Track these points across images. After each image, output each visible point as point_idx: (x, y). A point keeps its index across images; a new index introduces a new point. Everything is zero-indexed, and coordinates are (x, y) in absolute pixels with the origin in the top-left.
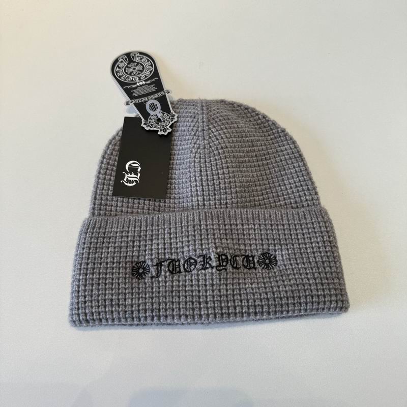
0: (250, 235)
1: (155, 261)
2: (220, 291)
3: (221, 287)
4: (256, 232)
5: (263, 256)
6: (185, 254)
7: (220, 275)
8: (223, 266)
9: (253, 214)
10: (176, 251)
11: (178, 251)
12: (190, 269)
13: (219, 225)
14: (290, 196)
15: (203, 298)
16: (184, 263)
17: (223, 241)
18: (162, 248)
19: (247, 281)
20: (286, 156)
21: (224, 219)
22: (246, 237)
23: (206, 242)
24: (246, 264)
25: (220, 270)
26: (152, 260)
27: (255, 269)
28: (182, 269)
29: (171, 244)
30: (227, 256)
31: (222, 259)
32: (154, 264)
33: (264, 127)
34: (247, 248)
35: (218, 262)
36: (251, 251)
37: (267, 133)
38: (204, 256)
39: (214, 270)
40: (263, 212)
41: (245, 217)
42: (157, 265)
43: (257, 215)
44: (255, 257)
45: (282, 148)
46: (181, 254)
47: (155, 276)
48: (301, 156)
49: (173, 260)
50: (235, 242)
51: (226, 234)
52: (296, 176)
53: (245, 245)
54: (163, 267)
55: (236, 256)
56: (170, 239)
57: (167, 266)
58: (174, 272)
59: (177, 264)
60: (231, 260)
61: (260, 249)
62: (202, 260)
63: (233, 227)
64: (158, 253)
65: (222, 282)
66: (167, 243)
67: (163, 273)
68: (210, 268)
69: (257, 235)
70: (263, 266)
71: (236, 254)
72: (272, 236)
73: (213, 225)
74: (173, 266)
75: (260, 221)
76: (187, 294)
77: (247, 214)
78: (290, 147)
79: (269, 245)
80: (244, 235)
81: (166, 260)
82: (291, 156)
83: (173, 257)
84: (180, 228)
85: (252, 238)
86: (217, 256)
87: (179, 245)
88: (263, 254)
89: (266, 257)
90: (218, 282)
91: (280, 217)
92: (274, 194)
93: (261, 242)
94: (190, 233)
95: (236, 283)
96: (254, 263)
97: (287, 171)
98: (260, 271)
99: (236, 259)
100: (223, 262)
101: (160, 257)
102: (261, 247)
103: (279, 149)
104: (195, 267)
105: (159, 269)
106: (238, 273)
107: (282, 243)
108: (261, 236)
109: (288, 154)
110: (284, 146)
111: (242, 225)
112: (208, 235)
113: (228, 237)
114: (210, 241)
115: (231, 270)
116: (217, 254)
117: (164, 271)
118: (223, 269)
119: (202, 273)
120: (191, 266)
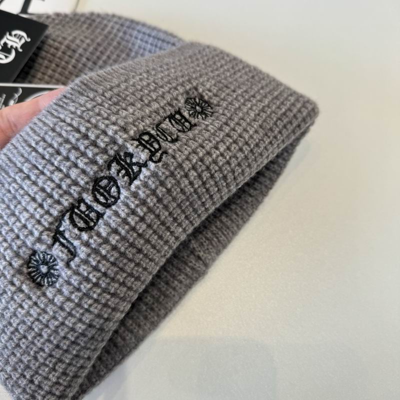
1: (44, 237)
5: (188, 105)
6: (82, 183)
8: (157, 151)
10: (61, 192)
11: (64, 187)
12: (113, 197)
18: (35, 209)
24: (180, 127)
25: (160, 160)
26: (39, 240)
27: (196, 125)
28: (99, 208)
29: (43, 190)
30: (148, 133)
31: (147, 142)
32: (50, 242)
34: (162, 104)
35: (146, 151)
36: (170, 104)
38: (116, 159)
39: (152, 165)
42: (55, 240)
44: (182, 111)
46: (73, 188)
47: (70, 256)
49: (72, 208)
50: (139, 106)
51: (116, 104)
53: (156, 101)
54: (67, 235)
55: (158, 125)
56: (35, 183)
57: (71, 227)
58: (92, 224)
59: (83, 207)
60: (157, 135)
61: (177, 95)
62: (118, 168)
63: (115, 91)
64: (39, 222)
66: (36, 193)
67: (76, 243)
68: (144, 169)
71: (156, 120)
73: (83, 106)
74: (81, 218)
79: (182, 85)
80: (141, 91)
81: (59, 220)
84: (34, 154)
86: (136, 143)
87: (57, 177)
88: (186, 101)
89: (192, 104)
93: (170, 86)
94: (56, 145)
99: (162, 129)
100: (152, 146)
101: (46, 224)
104: (118, 187)
105: (64, 241)
106: (186, 145)
113: (123, 105)
115: (174, 147)
116: (133, 139)
117: (75, 239)
118: (162, 155)
119: (138, 187)
120: (109, 192)
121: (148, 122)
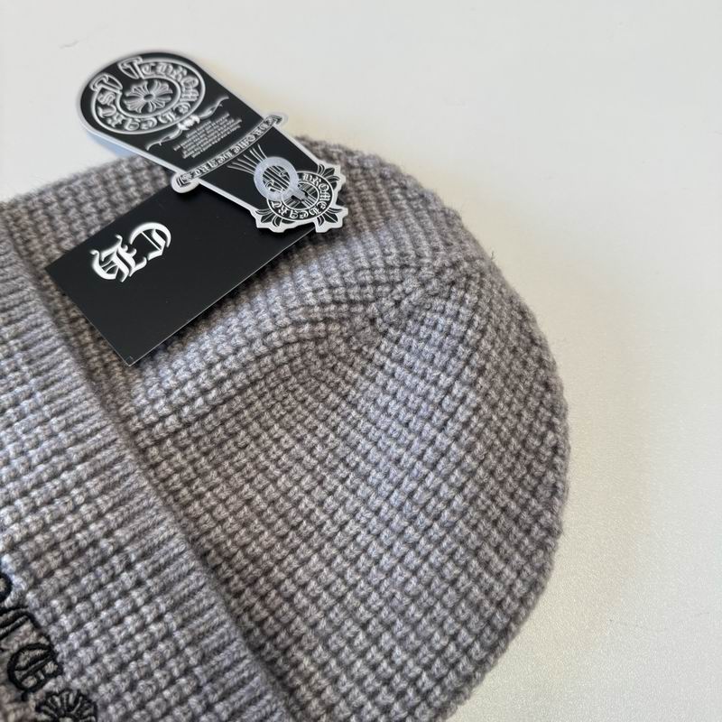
0: (119, 622)
4: (138, 638)
9: (192, 594)
14: (344, 678)
17: (49, 556)
20: (476, 590)
21: (130, 519)
22: (104, 614)
23: (24, 510)
30: (8, 591)
33: (529, 467)
34: (71, 636)
36: (72, 654)
37: (515, 485)
40: (216, 620)
41: (171, 577)
43: (196, 609)
44: (59, 678)
45: (496, 559)
48: (505, 634)
50: (69, 591)
52: (425, 661)
53: (78, 626)
55: (31, 618)
60: (5, 610)
69: (130, 644)
70: (43, 717)
71: (38, 616)
73: (89, 500)
75: (181, 627)
77: (181, 577)
78: (512, 586)
79: (118, 697)
80: (107, 606)
82: (487, 604)
84: (48, 433)
85: (111, 637)
88: (85, 697)
89: (81, 711)
91: (231, 684)
92: (323, 624)
93: (113, 668)
96: (39, 685)
97: (424, 621)
99: (22, 624)
102: (97, 679)
103: (488, 551)
108: (134, 659)
109: (487, 593)
110: (507, 561)
111: (139, 583)
112: (50, 502)
113: (75, 564)
114: (29, 520)
121: (30, 596)
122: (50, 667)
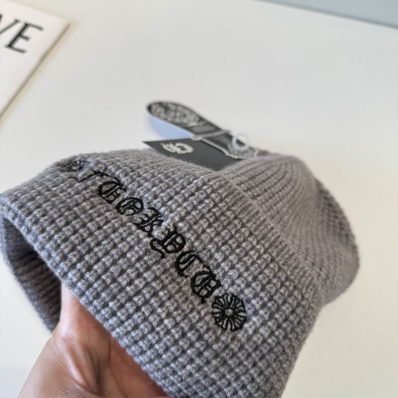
0: (247, 254)
2: (122, 272)
3: (129, 271)
4: (259, 262)
5: (231, 299)
6: (139, 190)
7: (146, 252)
8: (165, 248)
10: (135, 177)
11: (138, 179)
13: (221, 200)
15: (91, 258)
16: (127, 199)
17: (201, 222)
19: (168, 304)
21: (236, 202)
22: (238, 251)
23: (180, 201)
24: (198, 283)
25: (153, 248)
27: (203, 301)
28: (116, 202)
30: (184, 243)
31: (174, 240)
34: (223, 264)
35: (163, 237)
36: (225, 274)
38: (157, 214)
39: (147, 240)
42: (96, 172)
44: (220, 288)
46: (137, 184)
47: (79, 179)
49: (119, 184)
50: (216, 240)
51: (217, 219)
53: (225, 259)
54: (98, 178)
55: (197, 257)
57: (104, 181)
58: (104, 196)
59: (119, 191)
60: (184, 254)
61: (239, 286)
62: (150, 214)
63: (236, 222)
65: (138, 265)
67: (89, 183)
69: (256, 266)
70: (216, 310)
71: (201, 255)
72: (273, 291)
74: (111, 189)
75: (277, 256)
76: (81, 231)
79: (256, 296)
80: (238, 246)
81: (112, 176)
83: (123, 180)
85: (245, 263)
86: (172, 230)
88: (236, 297)
89: (235, 305)
90: (133, 259)
93: (250, 279)
95: (153, 288)
96: (210, 293)
98: (203, 313)
99: (193, 261)
100: (170, 244)
102: (243, 286)
104: (133, 214)
105: (93, 177)
106: (173, 280)
107: (277, 316)
108: (260, 273)
111: (251, 234)
112: (193, 195)
113: (215, 225)
114: (185, 205)
115: (168, 265)
116: (175, 227)
117: (94, 182)
118: (160, 251)
119: (129, 228)
120: (130, 208)
121: (196, 244)
122: (213, 283)
